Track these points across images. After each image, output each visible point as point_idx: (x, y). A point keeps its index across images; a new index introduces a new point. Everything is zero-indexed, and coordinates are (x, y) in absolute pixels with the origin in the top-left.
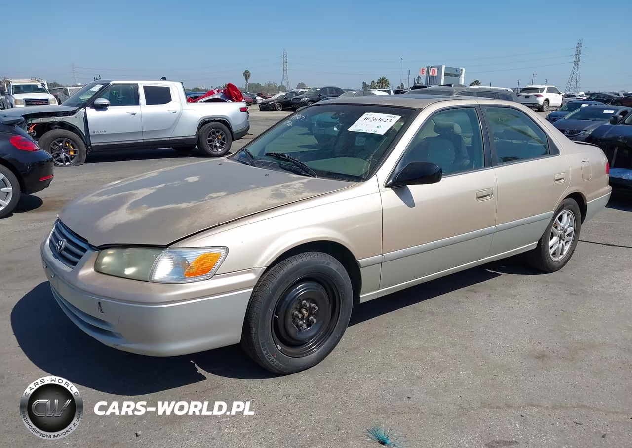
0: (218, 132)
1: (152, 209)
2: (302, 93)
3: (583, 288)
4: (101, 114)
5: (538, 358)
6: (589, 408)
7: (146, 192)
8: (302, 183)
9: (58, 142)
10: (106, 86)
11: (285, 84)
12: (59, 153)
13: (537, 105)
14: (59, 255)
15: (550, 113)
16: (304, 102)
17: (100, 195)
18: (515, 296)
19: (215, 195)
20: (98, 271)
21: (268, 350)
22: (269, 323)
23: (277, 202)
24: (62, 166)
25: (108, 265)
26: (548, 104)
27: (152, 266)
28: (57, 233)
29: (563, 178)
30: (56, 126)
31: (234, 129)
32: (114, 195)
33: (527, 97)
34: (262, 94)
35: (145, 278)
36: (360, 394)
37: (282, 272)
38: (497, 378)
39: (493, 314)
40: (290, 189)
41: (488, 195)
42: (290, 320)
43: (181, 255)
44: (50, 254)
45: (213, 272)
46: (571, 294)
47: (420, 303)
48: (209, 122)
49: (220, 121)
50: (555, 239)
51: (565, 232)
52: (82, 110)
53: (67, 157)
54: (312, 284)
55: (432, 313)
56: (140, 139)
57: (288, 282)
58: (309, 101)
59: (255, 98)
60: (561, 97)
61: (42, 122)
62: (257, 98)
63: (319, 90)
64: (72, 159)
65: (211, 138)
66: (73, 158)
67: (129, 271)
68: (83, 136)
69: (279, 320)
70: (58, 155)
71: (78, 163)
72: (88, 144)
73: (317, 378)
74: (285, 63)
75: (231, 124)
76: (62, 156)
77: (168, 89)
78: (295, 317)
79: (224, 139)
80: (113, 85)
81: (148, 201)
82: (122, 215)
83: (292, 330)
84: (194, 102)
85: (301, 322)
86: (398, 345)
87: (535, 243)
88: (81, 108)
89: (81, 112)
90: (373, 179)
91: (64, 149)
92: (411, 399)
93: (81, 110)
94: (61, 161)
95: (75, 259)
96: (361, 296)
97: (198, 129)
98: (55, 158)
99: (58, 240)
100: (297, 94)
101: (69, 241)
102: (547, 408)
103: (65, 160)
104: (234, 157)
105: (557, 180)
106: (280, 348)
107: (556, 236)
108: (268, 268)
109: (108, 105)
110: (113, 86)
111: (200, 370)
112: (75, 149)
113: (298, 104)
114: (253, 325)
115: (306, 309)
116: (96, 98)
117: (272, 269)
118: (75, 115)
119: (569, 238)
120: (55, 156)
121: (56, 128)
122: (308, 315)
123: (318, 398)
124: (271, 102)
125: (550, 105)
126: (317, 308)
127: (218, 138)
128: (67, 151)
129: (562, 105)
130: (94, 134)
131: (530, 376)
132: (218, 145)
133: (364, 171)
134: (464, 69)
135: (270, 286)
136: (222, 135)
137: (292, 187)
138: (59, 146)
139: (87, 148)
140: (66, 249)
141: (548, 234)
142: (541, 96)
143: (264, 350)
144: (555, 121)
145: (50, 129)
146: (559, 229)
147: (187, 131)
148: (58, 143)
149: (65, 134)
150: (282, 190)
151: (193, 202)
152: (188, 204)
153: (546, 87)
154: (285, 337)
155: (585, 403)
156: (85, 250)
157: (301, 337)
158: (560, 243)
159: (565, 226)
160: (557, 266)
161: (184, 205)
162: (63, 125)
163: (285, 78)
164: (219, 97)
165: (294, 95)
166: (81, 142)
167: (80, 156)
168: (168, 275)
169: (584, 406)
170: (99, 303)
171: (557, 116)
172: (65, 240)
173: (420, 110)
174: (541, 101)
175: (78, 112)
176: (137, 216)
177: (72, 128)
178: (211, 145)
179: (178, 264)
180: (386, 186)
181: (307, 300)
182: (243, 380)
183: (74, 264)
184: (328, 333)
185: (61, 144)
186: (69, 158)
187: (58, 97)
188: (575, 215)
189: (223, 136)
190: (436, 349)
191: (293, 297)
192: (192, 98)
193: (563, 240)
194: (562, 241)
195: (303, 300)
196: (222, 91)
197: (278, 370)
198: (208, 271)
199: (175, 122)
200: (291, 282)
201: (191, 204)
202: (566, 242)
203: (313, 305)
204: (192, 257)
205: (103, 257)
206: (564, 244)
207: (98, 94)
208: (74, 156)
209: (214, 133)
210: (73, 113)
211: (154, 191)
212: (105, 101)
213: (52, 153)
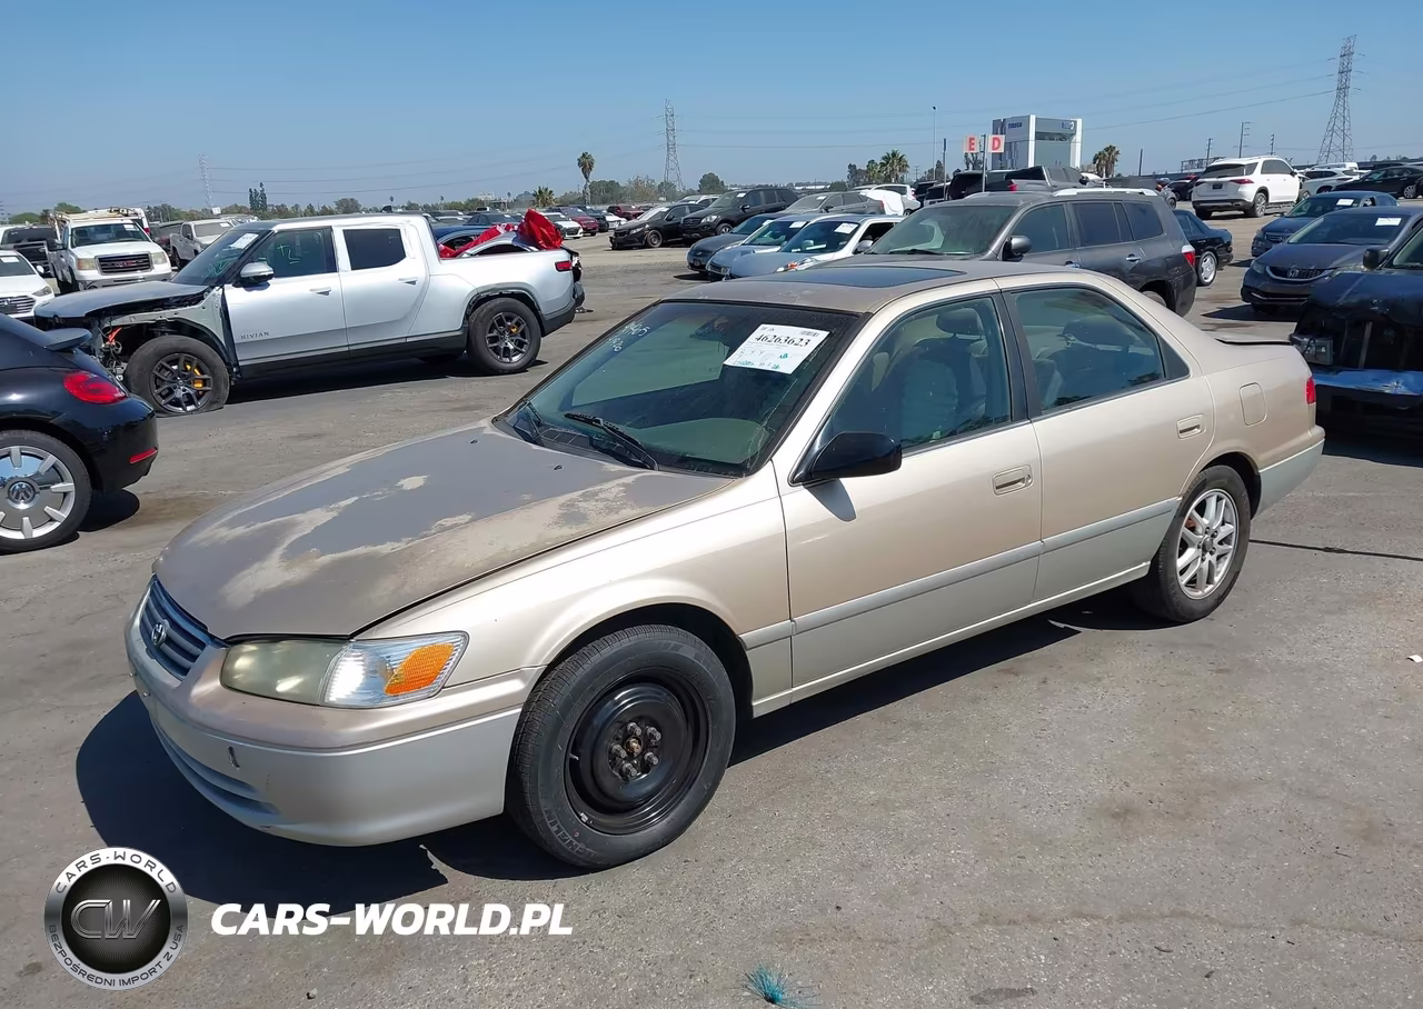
0: (509, 319)
1: (327, 558)
2: (706, 203)
3: (1247, 656)
4: (256, 296)
5: (1116, 816)
6: (1193, 917)
7: (320, 516)
8: (623, 485)
9: (168, 363)
10: (264, 235)
11: (672, 178)
12: (171, 386)
13: (1240, 203)
14: (156, 651)
15: (1271, 219)
16: (708, 225)
17: (232, 524)
18: (1099, 679)
19: (448, 522)
20: (228, 685)
21: (559, 823)
22: (558, 770)
23: (568, 532)
24: (179, 414)
25: (246, 672)
26: (1267, 200)
27: (325, 675)
28: (152, 606)
29: (1198, 427)
30: (164, 329)
31: (544, 310)
32: (259, 525)
33: (1217, 186)
34: (619, 208)
35: (311, 700)
36: (743, 904)
37: (580, 672)
38: (1022, 862)
39: (1042, 724)
40: (597, 501)
41: (1019, 481)
42: (603, 761)
43: (377, 655)
44: (141, 648)
45: (439, 682)
46: (1220, 671)
47: (896, 703)
48: (489, 298)
49: (512, 295)
50: (1190, 553)
51: (1213, 536)
52: (217, 291)
53: (188, 395)
54: (648, 689)
55: (917, 726)
56: (340, 344)
57: (593, 689)
58: (721, 222)
59: (604, 219)
60: (1295, 181)
61: (134, 322)
62: (609, 218)
63: (742, 195)
64: (199, 398)
65: (495, 333)
66: (202, 396)
67: (286, 686)
68: (220, 347)
69: (581, 765)
70: (171, 391)
71: (213, 404)
72: (231, 361)
73: (662, 873)
74: (670, 131)
75: (539, 301)
76: (179, 394)
77: (397, 232)
78: (614, 756)
79: (523, 334)
80: (280, 232)
81: (322, 538)
82: (271, 573)
83: (609, 781)
84: (454, 256)
85: (628, 765)
86: (835, 798)
87: (1144, 564)
88: (213, 287)
89: (214, 295)
90: (766, 470)
91: (183, 377)
92: (842, 910)
93: (214, 291)
94: (177, 403)
95: (185, 662)
96: (754, 704)
97: (467, 316)
98: (164, 397)
99: (155, 622)
100: (693, 208)
101: (174, 624)
102: (1109, 921)
103: (186, 400)
104: (508, 420)
105: (1181, 432)
106: (585, 818)
107: (1193, 545)
108: (551, 667)
109: (270, 277)
110: (278, 236)
111: (438, 865)
112: (206, 376)
113: (696, 230)
114: (526, 778)
115: (637, 738)
116: (243, 264)
117: (561, 666)
118: (202, 303)
119: (1225, 547)
120: (164, 394)
121: (163, 333)
122: (643, 749)
123: (661, 914)
124: (635, 228)
125: (1270, 201)
126: (658, 735)
127: (511, 332)
128: (189, 380)
129: (1298, 200)
130: (244, 340)
131: (1091, 855)
132: (511, 346)
133: (750, 452)
134: (1079, 121)
135: (555, 702)
136: (518, 324)
137: (602, 496)
138: (172, 371)
139: (230, 371)
140: (169, 640)
141: (1173, 543)
142: (1250, 182)
143: (552, 824)
144: (1278, 242)
145: (153, 336)
146: (1200, 530)
147: (444, 321)
148: (168, 366)
149: (182, 346)
150: (580, 504)
151: (407, 539)
152: (396, 545)
153: (1261, 161)
154: (595, 794)
155: (1190, 909)
156: (202, 645)
157: (629, 793)
158: (1203, 560)
159: (1211, 523)
160: (1200, 607)
161: (386, 548)
162: (179, 327)
163: (672, 165)
164: (509, 241)
165: (687, 210)
166: (218, 361)
167: (217, 389)
168: (353, 693)
169: (1184, 914)
170: (231, 749)
171: (1280, 230)
172: (166, 622)
173: (868, 316)
174: (1249, 193)
175: (208, 297)
176: (298, 573)
177: (196, 331)
178: (495, 347)
179: (375, 672)
180: (793, 482)
181: (638, 720)
182: (518, 883)
183: (184, 671)
184: (687, 782)
185: (175, 367)
186: (194, 397)
187: (172, 244)
188: (1236, 499)
189: (522, 327)
190: (909, 804)
191: (606, 717)
192: (451, 247)
193: (1211, 553)
194: (1208, 555)
195: (631, 721)
196: (516, 227)
197: (584, 861)
198: (430, 680)
199: (415, 304)
200: (601, 687)
201: (400, 546)
202: (1219, 558)
203: (651, 729)
204: (399, 655)
205: (237, 658)
206: (1214, 561)
207: (250, 255)
208: (205, 392)
209: (501, 322)
210: (197, 299)
211: (335, 514)
212: (262, 269)
213: (158, 387)
